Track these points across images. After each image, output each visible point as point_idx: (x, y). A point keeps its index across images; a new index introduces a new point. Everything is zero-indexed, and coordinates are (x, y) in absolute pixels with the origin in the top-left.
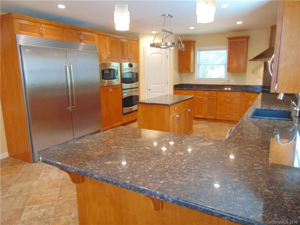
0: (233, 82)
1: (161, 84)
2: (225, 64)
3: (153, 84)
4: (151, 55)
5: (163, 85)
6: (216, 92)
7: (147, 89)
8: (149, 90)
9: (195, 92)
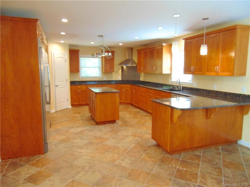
0: (105, 79)
1: (63, 81)
2: (100, 67)
3: (59, 82)
4: (57, 58)
5: (64, 82)
6: (101, 85)
7: (55, 86)
8: (57, 86)
9: (87, 86)
